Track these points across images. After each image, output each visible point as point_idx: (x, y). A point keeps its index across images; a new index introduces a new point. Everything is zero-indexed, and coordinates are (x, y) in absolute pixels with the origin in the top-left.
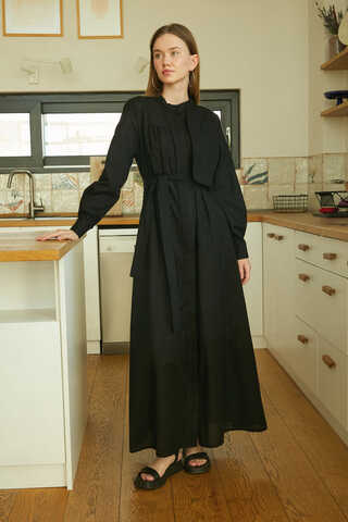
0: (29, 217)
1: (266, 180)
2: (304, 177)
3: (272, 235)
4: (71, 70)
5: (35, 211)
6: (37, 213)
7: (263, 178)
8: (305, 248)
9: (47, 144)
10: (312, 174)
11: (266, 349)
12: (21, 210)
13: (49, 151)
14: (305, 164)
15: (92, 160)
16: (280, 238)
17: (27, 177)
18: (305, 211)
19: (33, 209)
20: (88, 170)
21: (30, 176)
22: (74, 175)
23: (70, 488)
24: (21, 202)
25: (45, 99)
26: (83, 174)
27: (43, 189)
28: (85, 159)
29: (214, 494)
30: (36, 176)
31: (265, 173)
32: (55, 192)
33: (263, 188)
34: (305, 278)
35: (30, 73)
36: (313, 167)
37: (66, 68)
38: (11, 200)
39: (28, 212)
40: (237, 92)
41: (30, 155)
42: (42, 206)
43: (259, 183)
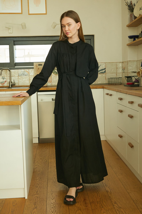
0: (9, 87)
1: (105, 72)
2: (120, 70)
3: (108, 94)
4: (26, 28)
5: (12, 85)
6: (12, 86)
8: (121, 99)
9: (16, 57)
10: (124, 69)
12: (6, 84)
13: (17, 60)
14: (120, 65)
15: (34, 64)
16: (111, 95)
17: (8, 71)
18: (121, 84)
19: (11, 84)
20: (33, 68)
22: (27, 70)
23: (26, 198)
24: (6, 81)
25: (15, 39)
26: (30, 70)
27: (14, 76)
28: (31, 64)
29: (85, 199)
30: (12, 71)
31: (105, 69)
32: (19, 77)
33: (104, 75)
34: (121, 111)
36: (124, 66)
37: (24, 27)
38: (2, 80)
39: (8, 85)
40: (93, 36)
41: (9, 62)
42: (14, 83)
43: (102, 73)
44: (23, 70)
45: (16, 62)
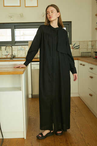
0: (11, 58)
2: (90, 47)
3: (81, 64)
4: (23, 16)
5: (13, 57)
7: (78, 47)
10: (92, 46)
11: (79, 97)
12: (9, 56)
13: (17, 39)
14: (90, 43)
15: (29, 42)
16: (84, 65)
17: (10, 47)
18: (90, 57)
19: (12, 56)
20: (28, 45)
21: (11, 47)
22: (24, 46)
24: (9, 54)
26: (26, 46)
27: (15, 51)
28: (27, 42)
30: (13, 47)
31: (79, 46)
32: (18, 51)
33: (78, 50)
35: (11, 17)
36: (93, 44)
39: (11, 57)
40: (71, 22)
41: (11, 41)
42: (15, 55)
43: (77, 48)
44: (21, 46)
45: (16, 41)
